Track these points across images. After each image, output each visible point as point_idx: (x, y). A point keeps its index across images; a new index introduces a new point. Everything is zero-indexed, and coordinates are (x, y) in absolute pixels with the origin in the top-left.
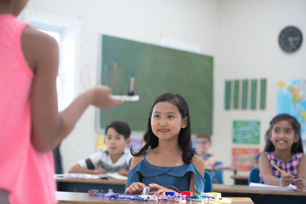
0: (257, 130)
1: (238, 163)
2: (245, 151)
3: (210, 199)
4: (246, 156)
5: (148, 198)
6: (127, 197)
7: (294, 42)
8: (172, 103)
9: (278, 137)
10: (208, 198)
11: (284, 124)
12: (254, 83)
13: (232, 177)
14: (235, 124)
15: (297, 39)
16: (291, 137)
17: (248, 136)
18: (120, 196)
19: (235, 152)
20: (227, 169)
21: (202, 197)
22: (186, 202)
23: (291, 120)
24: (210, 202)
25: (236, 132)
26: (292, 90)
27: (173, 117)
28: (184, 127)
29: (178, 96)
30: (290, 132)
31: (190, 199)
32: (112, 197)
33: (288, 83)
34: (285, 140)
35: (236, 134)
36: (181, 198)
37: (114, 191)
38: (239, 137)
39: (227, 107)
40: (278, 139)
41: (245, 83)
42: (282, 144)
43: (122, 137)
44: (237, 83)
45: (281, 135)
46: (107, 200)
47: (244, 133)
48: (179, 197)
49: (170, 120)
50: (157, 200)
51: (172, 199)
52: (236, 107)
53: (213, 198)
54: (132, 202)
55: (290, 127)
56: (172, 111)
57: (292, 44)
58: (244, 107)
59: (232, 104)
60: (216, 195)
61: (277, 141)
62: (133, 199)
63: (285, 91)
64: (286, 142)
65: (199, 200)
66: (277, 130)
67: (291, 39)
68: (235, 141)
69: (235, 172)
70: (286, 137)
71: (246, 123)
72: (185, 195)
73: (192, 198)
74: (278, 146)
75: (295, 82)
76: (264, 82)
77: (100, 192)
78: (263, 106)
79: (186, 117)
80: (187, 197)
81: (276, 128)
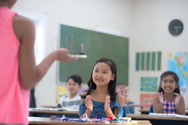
0: (155, 83)
1: (144, 103)
2: (148, 96)
3: (125, 121)
4: (149, 99)
5: (87, 120)
6: (74, 120)
7: (178, 29)
8: (107, 64)
9: (166, 85)
10: (123, 120)
11: (170, 77)
12: (154, 54)
13: (139, 111)
14: (142, 79)
15: (180, 27)
16: (174, 85)
17: (150, 87)
18: (69, 119)
19: (142, 96)
20: (137, 106)
21: (120, 120)
22: (110, 123)
23: (174, 75)
24: (125, 123)
25: (143, 84)
26: (177, 58)
27: (107, 73)
28: (112, 79)
29: (111, 61)
30: (173, 82)
31: (112, 121)
32: (65, 119)
33: (175, 54)
34: (170, 87)
35: (143, 86)
36: (106, 120)
37: (66, 117)
38: (144, 87)
39: (137, 69)
40: (166, 87)
41: (148, 54)
42: (168, 89)
43: (77, 84)
44: (143, 54)
45: (168, 84)
46: (61, 121)
47: (148, 85)
48: (105, 120)
49: (104, 74)
50: (92, 121)
51: (101, 121)
52: (143, 69)
53: (126, 120)
54: (76, 122)
55: (173, 79)
56: (106, 69)
57: (177, 30)
58: (148, 69)
59: (140, 67)
60: (128, 119)
61: (165, 88)
62: (77, 121)
63: (172, 59)
64: (171, 88)
65: (117, 121)
66: (165, 81)
67: (176, 28)
68: (142, 90)
69: (142, 108)
70: (171, 86)
71: (149, 79)
72: (109, 119)
73: (113, 120)
74: (166, 91)
75: (178, 54)
76: (160, 54)
77: (57, 117)
78: (159, 69)
79: (114, 74)
80: (110, 120)
81: (165, 80)
